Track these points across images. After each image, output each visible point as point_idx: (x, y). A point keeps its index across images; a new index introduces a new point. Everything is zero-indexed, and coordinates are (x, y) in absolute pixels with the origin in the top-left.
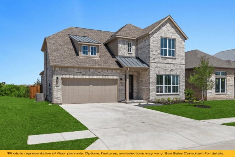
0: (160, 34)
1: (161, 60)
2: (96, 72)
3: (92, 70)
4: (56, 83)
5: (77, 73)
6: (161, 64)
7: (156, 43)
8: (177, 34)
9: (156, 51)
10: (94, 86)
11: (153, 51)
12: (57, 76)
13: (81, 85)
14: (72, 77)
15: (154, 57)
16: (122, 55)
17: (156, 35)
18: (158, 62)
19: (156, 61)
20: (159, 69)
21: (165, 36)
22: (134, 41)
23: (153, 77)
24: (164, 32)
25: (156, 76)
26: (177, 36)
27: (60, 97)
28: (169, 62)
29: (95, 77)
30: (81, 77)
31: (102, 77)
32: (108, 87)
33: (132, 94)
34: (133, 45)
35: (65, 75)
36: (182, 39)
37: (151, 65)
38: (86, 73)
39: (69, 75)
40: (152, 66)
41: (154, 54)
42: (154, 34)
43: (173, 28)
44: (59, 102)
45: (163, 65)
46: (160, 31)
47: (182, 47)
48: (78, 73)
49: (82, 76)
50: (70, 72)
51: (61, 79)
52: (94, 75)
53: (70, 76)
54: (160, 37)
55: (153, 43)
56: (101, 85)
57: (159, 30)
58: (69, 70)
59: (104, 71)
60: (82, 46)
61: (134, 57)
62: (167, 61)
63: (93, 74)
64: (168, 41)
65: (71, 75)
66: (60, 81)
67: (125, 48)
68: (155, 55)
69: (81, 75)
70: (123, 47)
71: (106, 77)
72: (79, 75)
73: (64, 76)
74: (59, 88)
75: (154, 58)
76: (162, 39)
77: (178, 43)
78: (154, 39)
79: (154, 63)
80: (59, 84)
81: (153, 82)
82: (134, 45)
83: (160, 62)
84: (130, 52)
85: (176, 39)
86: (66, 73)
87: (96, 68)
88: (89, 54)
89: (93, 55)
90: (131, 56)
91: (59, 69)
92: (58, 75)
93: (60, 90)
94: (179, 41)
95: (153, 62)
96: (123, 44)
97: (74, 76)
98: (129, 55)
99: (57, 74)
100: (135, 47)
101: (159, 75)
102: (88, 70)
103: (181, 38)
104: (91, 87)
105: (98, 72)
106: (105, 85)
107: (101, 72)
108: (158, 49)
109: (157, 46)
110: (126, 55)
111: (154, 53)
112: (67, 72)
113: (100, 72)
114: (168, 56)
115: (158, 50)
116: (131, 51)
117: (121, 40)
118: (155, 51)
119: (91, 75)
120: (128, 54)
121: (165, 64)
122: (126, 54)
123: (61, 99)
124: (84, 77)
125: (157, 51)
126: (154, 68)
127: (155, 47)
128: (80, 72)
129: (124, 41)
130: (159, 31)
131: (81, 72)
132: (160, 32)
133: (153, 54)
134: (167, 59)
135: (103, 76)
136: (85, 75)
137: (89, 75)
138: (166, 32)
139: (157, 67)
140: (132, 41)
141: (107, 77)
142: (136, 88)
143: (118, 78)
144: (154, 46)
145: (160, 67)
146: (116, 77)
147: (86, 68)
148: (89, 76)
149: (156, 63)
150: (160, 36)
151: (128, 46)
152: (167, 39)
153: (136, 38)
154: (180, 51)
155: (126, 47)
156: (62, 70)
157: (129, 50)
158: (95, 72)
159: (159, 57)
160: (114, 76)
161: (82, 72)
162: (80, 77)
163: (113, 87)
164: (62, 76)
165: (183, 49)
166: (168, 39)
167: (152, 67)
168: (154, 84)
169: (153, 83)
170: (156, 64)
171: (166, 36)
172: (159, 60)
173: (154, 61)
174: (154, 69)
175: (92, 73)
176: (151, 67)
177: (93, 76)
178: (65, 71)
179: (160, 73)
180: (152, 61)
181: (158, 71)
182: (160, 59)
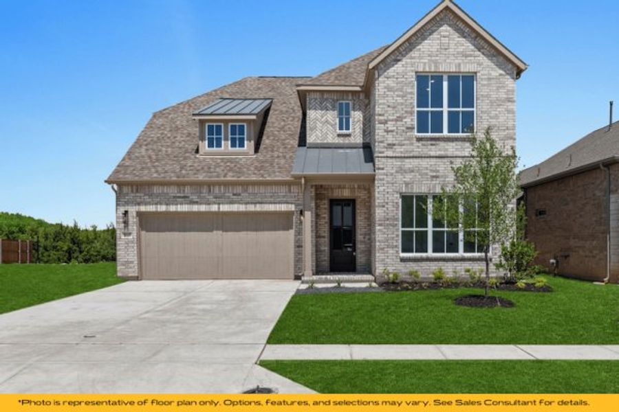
0: (412, 65)
1: (418, 148)
2: (227, 194)
3: (217, 190)
4: (125, 227)
5: (174, 197)
6: (416, 161)
7: (398, 96)
8: (482, 56)
9: (396, 120)
10: (224, 233)
11: (385, 122)
12: (126, 208)
13: (190, 230)
14: (162, 208)
15: (390, 139)
16: (319, 142)
17: (398, 68)
18: (406, 155)
19: (399, 151)
20: (408, 177)
21: (433, 70)
22: (359, 96)
23: (387, 203)
24: (429, 56)
25: (400, 201)
26: (480, 64)
27: (132, 262)
28: (449, 154)
29: (225, 208)
30: (187, 210)
31: (246, 208)
32: (267, 236)
33: (355, 257)
34: (354, 109)
35: (146, 204)
36: (502, 72)
37: (382, 166)
38: (199, 197)
39: (156, 204)
40: (383, 169)
41: (392, 131)
42: (388, 69)
43: (465, 37)
44: (130, 275)
45: (424, 163)
46: (414, 53)
47: (505, 96)
48: (179, 197)
49: (189, 206)
50: (158, 196)
51: (135, 215)
52: (223, 203)
53: (159, 206)
54: (414, 74)
55: (385, 96)
56: (247, 230)
57: (411, 50)
58: (155, 191)
59: (250, 189)
60: (207, 125)
61: (359, 144)
62: (440, 150)
63: (219, 199)
64: (445, 84)
65: (161, 204)
66: (133, 219)
67: (327, 121)
68: (394, 133)
69: (185, 204)
70: (322, 117)
71: (255, 206)
72: (181, 204)
73: (143, 208)
74: (131, 237)
75: (390, 142)
76: (422, 79)
77: (484, 85)
78: (390, 82)
79: (390, 160)
80: (130, 227)
81: (388, 219)
82: (360, 109)
83: (411, 155)
84: (344, 132)
85: (478, 74)
86: (147, 198)
87: (227, 184)
88: (226, 146)
89: (235, 147)
90: (347, 142)
91: (130, 190)
92: (128, 204)
93: (132, 242)
94: (489, 79)
95: (387, 157)
96: (322, 109)
97: (168, 207)
98: (341, 141)
99: (125, 202)
100: (362, 116)
101: (412, 197)
102: (205, 190)
103: (499, 66)
104: (217, 234)
105: (234, 195)
106: (256, 230)
107: (242, 195)
108: (406, 112)
109: (402, 104)
110: (330, 142)
111: (390, 126)
112: (151, 195)
113: (240, 195)
114: (445, 133)
115: (405, 118)
116: (348, 128)
117: (316, 99)
118: (392, 120)
119: (215, 203)
120: (336, 138)
121: (434, 160)
122: (331, 139)
123: (136, 267)
124: (195, 208)
125: (402, 121)
126: (392, 174)
127: (394, 107)
128: (182, 195)
129: (326, 99)
130: (408, 56)
131: (186, 195)
132: (412, 58)
133: (387, 131)
134: (442, 144)
135: (248, 206)
136: (196, 203)
137: (209, 204)
138: (437, 56)
139: (401, 170)
140: (350, 98)
141: (258, 208)
142: (364, 238)
143: (293, 209)
144: (391, 104)
145: (413, 171)
146: (285, 205)
147: (199, 185)
148: (207, 206)
149: (396, 157)
150: (412, 71)
151: (340, 113)
152: (442, 76)
153: (360, 86)
154: (493, 113)
155: (332, 116)
156: (137, 191)
157: (344, 123)
158: (224, 193)
159: (409, 139)
160: (279, 203)
161: (189, 195)
162: (184, 210)
163: (281, 234)
164: (137, 207)
165: (510, 104)
166: (445, 77)
167: (384, 171)
168: (391, 225)
169: (388, 222)
170: (398, 163)
171: (436, 66)
172: (410, 148)
173: (390, 153)
174: (390, 178)
175: (216, 198)
176: (380, 171)
177: (219, 204)
178: (145, 195)
179: (414, 191)
180: (383, 152)
181: (407, 184)
182: (412, 144)
